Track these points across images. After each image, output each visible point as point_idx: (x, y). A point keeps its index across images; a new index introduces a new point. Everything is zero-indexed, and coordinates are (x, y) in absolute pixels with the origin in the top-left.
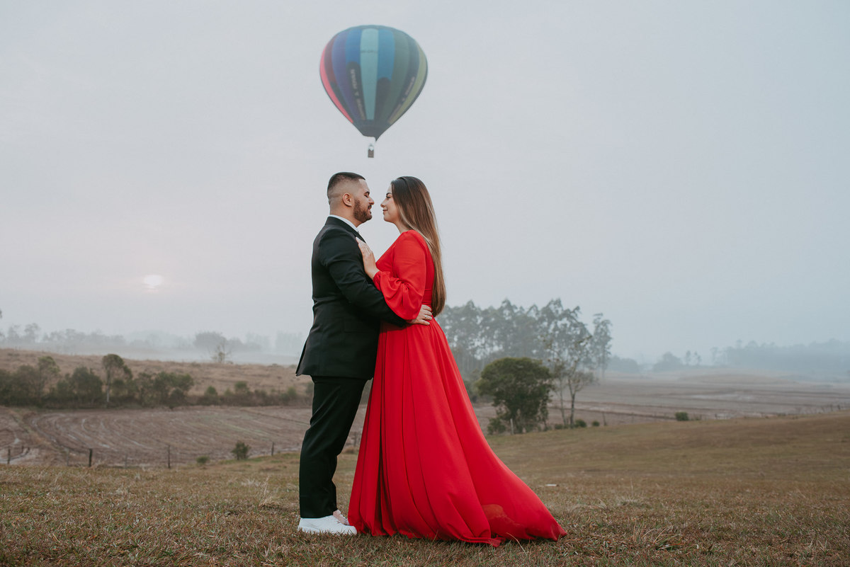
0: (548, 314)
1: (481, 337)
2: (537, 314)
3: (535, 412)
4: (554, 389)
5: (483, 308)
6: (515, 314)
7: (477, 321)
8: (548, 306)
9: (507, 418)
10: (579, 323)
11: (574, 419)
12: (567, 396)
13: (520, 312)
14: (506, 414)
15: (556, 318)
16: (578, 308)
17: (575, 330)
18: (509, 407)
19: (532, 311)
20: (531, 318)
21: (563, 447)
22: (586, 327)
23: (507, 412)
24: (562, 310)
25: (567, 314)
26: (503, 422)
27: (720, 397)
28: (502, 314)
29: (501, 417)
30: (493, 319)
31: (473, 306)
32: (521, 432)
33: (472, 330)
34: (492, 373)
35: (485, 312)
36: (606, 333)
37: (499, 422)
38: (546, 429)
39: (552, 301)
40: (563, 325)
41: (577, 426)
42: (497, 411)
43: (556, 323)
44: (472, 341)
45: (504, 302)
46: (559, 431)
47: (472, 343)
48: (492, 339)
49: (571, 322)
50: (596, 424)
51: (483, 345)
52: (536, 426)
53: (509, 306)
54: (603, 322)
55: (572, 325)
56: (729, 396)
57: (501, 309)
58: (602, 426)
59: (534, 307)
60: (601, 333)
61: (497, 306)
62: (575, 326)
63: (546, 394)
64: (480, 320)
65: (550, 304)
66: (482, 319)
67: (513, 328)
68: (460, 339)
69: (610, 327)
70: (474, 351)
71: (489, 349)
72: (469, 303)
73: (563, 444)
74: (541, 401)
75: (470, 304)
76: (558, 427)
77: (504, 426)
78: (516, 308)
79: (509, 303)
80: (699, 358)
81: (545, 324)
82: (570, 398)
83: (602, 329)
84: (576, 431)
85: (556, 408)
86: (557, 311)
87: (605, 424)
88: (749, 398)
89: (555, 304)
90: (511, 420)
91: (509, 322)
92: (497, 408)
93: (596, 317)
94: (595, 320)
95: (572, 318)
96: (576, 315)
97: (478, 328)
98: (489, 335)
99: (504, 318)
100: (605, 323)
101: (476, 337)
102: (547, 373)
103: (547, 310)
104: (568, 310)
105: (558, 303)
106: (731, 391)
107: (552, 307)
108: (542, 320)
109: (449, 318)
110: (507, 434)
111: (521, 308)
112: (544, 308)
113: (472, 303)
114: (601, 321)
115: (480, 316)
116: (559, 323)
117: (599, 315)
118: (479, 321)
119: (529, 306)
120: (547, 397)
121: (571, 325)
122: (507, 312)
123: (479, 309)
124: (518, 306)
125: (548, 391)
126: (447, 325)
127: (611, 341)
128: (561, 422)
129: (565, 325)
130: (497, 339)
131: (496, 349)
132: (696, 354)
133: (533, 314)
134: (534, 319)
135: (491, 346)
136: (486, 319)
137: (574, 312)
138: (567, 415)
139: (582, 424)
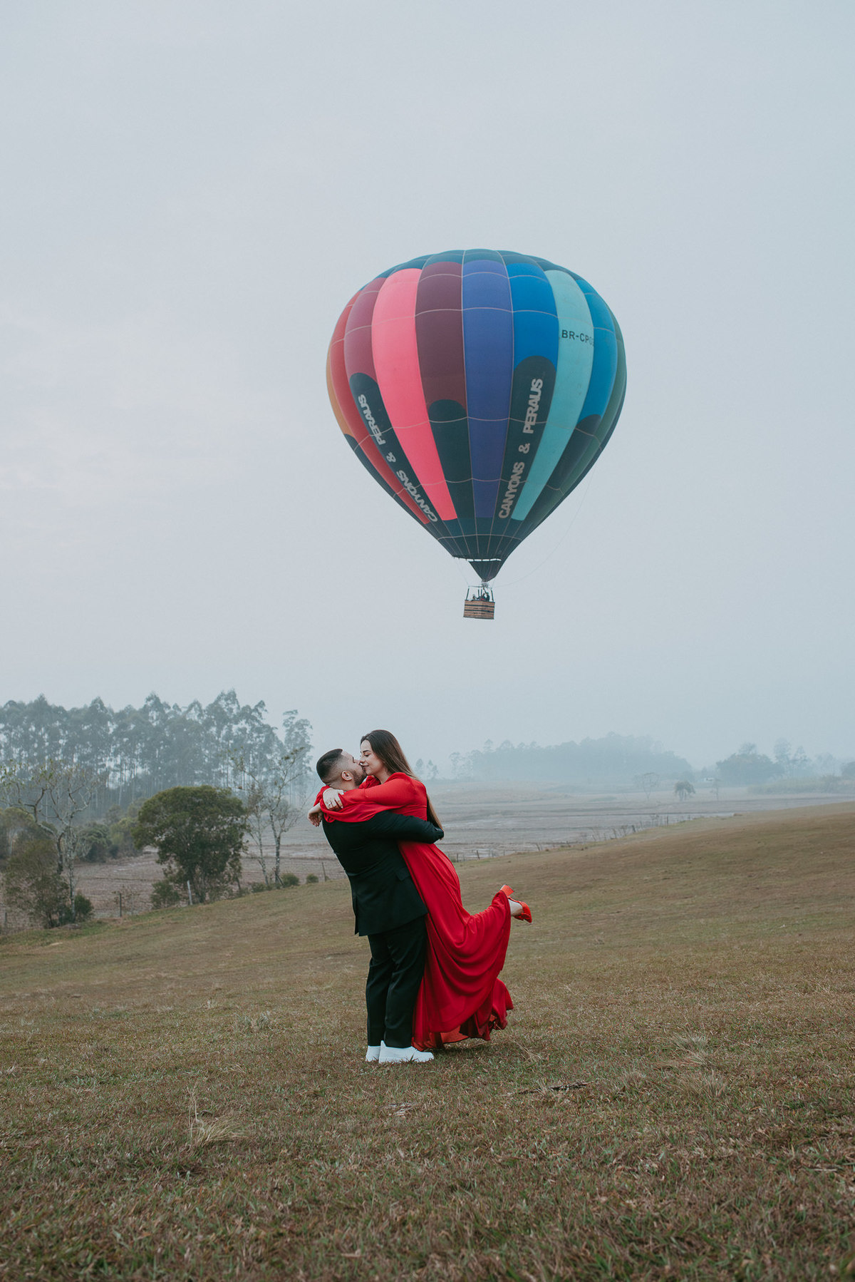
0: (218, 714)
1: (115, 754)
2: (200, 716)
3: (223, 868)
4: (249, 831)
5: (117, 709)
6: (167, 716)
7: (109, 730)
8: (216, 702)
9: (181, 879)
10: (264, 726)
11: (280, 874)
12: (269, 839)
13: (175, 713)
14: (179, 874)
15: (230, 721)
16: (262, 704)
17: (259, 737)
18: (181, 862)
19: (193, 711)
20: (192, 722)
21: (274, 919)
22: (274, 731)
23: (180, 871)
24: (239, 708)
25: (247, 714)
26: (176, 888)
27: (472, 824)
28: (147, 718)
29: (171, 880)
30: (132, 726)
31: (102, 707)
32: (202, 900)
33: (101, 744)
34: (155, 813)
35: (121, 715)
36: (303, 740)
37: (169, 888)
38: (241, 893)
39: (222, 694)
40: (240, 730)
41: (286, 885)
42: (164, 871)
43: (230, 728)
44: (101, 760)
45: (149, 699)
46: (261, 894)
47: (100, 764)
48: (133, 756)
49: (253, 726)
50: (312, 879)
51: (120, 766)
52: (224, 889)
53: (157, 704)
54: (298, 724)
55: (254, 729)
56: (482, 823)
57: (145, 710)
58: (321, 880)
59: (195, 704)
60: (296, 739)
61: (138, 705)
62: (259, 731)
63: (240, 840)
64: (112, 727)
65: (219, 699)
66: (115, 726)
67: (164, 739)
68: (82, 758)
69: (308, 730)
70: (105, 776)
71: (127, 773)
72: (95, 702)
73: (275, 914)
74: (232, 850)
75: (98, 703)
76: (258, 889)
77: (176, 893)
78: (169, 708)
79: (157, 700)
80: (435, 768)
81: (214, 730)
82: (274, 842)
83: (297, 733)
84: (289, 893)
85: (253, 858)
86: (231, 710)
87: (326, 878)
88: (510, 823)
89: (226, 700)
90: (188, 883)
91: (158, 729)
92: (165, 866)
93: (287, 717)
94: (287, 721)
95: (254, 718)
96: (260, 714)
97: (110, 740)
98: (128, 750)
99: (150, 724)
100: (301, 725)
101: (108, 755)
102: (239, 807)
103: (215, 708)
104: (248, 707)
105: (232, 697)
106: (485, 814)
107: (223, 703)
108: (208, 724)
109: (64, 727)
110: (182, 904)
111: (176, 707)
112: (211, 706)
113: (101, 702)
114: (294, 722)
115: (111, 722)
116: (235, 728)
117: (292, 712)
118: (111, 730)
119: (187, 704)
120: (241, 843)
121: (252, 730)
122: (154, 714)
123: (112, 711)
124: (171, 705)
125: (242, 835)
126: (62, 738)
127: (311, 750)
128: (261, 880)
129: (244, 730)
130: (142, 756)
131: (139, 770)
132: (430, 763)
133: (193, 715)
134: (197, 722)
135: (132, 767)
136: (123, 726)
137: (256, 710)
138: (270, 867)
139: (292, 881)
